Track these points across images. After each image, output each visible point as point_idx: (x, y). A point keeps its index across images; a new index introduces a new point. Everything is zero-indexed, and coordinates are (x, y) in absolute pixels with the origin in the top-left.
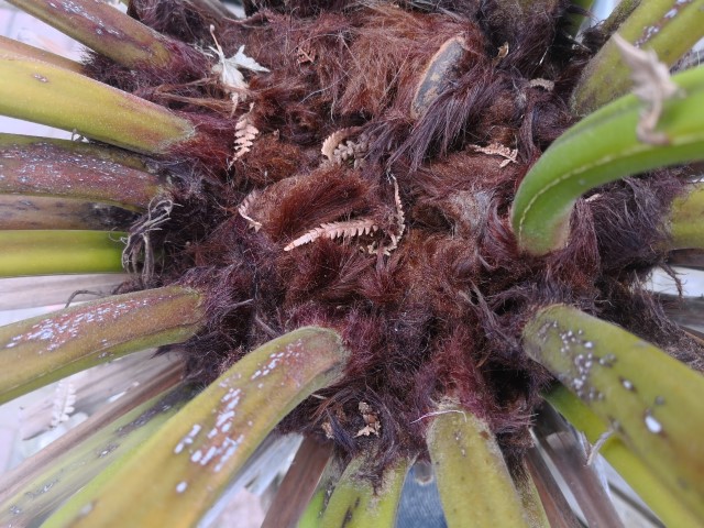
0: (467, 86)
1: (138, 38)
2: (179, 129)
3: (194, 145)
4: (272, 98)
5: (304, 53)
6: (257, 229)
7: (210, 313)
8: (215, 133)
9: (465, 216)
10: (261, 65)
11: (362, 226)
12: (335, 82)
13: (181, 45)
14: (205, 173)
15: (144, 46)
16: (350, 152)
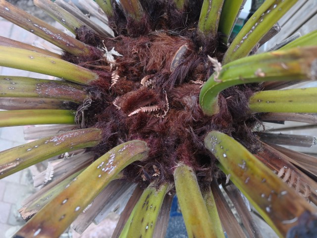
0: (188, 61)
1: (79, 47)
2: (93, 76)
3: (98, 81)
4: (124, 66)
5: (134, 50)
6: (119, 109)
7: (104, 137)
8: (105, 77)
9: (188, 104)
10: (120, 54)
11: (154, 108)
12: (145, 60)
13: (93, 48)
14: (102, 91)
15: (82, 49)
16: (151, 83)
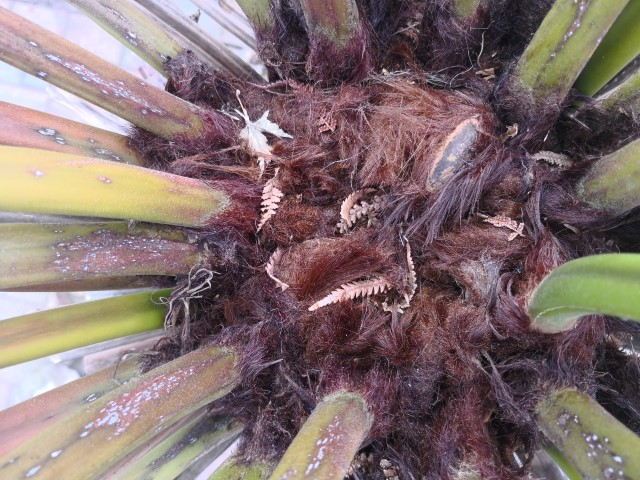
0: (480, 166)
1: (177, 114)
2: (217, 202)
3: (229, 213)
4: (298, 169)
5: (326, 122)
6: (284, 289)
7: (244, 373)
8: (245, 200)
9: (477, 285)
11: (378, 285)
12: (355, 155)
13: (214, 114)
14: (238, 239)
15: (183, 121)
16: (364, 212)
